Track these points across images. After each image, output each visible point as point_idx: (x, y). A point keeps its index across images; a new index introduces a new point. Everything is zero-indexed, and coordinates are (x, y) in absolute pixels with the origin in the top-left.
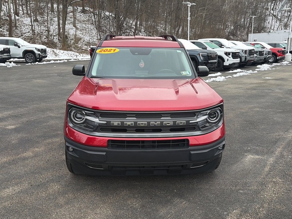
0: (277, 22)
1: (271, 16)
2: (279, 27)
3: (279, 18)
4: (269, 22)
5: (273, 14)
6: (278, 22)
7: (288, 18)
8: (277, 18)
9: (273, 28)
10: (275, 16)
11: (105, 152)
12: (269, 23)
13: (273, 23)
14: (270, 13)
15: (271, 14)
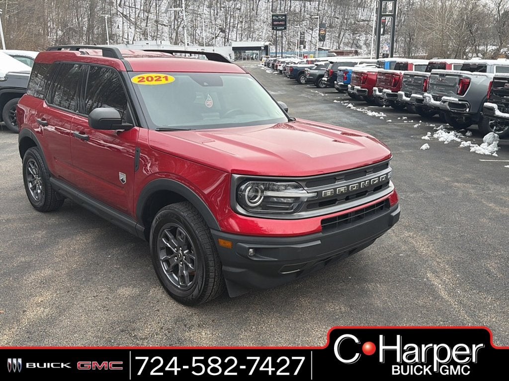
0: (131, 27)
1: (119, 16)
2: (136, 35)
3: (133, 20)
4: (118, 26)
5: (122, 14)
6: (133, 27)
7: (146, 22)
8: (130, 20)
9: (126, 37)
10: (125, 17)
11: (318, 240)
12: (118, 28)
13: (126, 27)
14: (117, 11)
15: (119, 13)
